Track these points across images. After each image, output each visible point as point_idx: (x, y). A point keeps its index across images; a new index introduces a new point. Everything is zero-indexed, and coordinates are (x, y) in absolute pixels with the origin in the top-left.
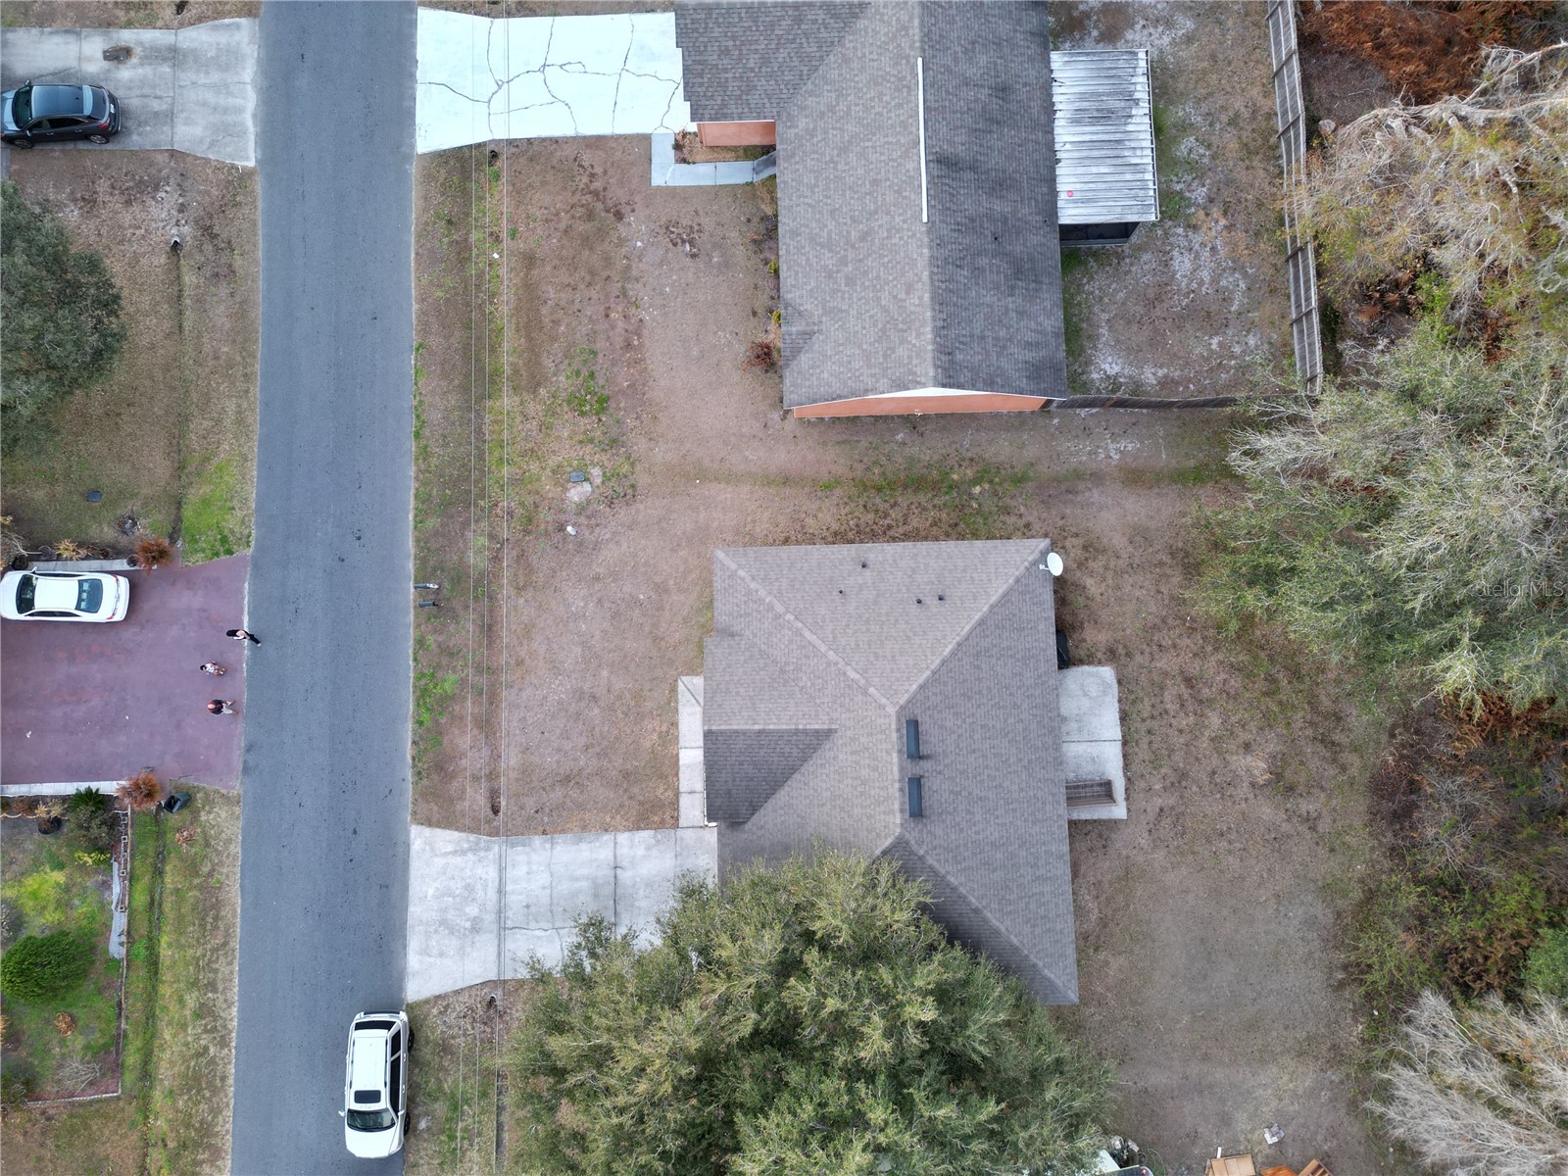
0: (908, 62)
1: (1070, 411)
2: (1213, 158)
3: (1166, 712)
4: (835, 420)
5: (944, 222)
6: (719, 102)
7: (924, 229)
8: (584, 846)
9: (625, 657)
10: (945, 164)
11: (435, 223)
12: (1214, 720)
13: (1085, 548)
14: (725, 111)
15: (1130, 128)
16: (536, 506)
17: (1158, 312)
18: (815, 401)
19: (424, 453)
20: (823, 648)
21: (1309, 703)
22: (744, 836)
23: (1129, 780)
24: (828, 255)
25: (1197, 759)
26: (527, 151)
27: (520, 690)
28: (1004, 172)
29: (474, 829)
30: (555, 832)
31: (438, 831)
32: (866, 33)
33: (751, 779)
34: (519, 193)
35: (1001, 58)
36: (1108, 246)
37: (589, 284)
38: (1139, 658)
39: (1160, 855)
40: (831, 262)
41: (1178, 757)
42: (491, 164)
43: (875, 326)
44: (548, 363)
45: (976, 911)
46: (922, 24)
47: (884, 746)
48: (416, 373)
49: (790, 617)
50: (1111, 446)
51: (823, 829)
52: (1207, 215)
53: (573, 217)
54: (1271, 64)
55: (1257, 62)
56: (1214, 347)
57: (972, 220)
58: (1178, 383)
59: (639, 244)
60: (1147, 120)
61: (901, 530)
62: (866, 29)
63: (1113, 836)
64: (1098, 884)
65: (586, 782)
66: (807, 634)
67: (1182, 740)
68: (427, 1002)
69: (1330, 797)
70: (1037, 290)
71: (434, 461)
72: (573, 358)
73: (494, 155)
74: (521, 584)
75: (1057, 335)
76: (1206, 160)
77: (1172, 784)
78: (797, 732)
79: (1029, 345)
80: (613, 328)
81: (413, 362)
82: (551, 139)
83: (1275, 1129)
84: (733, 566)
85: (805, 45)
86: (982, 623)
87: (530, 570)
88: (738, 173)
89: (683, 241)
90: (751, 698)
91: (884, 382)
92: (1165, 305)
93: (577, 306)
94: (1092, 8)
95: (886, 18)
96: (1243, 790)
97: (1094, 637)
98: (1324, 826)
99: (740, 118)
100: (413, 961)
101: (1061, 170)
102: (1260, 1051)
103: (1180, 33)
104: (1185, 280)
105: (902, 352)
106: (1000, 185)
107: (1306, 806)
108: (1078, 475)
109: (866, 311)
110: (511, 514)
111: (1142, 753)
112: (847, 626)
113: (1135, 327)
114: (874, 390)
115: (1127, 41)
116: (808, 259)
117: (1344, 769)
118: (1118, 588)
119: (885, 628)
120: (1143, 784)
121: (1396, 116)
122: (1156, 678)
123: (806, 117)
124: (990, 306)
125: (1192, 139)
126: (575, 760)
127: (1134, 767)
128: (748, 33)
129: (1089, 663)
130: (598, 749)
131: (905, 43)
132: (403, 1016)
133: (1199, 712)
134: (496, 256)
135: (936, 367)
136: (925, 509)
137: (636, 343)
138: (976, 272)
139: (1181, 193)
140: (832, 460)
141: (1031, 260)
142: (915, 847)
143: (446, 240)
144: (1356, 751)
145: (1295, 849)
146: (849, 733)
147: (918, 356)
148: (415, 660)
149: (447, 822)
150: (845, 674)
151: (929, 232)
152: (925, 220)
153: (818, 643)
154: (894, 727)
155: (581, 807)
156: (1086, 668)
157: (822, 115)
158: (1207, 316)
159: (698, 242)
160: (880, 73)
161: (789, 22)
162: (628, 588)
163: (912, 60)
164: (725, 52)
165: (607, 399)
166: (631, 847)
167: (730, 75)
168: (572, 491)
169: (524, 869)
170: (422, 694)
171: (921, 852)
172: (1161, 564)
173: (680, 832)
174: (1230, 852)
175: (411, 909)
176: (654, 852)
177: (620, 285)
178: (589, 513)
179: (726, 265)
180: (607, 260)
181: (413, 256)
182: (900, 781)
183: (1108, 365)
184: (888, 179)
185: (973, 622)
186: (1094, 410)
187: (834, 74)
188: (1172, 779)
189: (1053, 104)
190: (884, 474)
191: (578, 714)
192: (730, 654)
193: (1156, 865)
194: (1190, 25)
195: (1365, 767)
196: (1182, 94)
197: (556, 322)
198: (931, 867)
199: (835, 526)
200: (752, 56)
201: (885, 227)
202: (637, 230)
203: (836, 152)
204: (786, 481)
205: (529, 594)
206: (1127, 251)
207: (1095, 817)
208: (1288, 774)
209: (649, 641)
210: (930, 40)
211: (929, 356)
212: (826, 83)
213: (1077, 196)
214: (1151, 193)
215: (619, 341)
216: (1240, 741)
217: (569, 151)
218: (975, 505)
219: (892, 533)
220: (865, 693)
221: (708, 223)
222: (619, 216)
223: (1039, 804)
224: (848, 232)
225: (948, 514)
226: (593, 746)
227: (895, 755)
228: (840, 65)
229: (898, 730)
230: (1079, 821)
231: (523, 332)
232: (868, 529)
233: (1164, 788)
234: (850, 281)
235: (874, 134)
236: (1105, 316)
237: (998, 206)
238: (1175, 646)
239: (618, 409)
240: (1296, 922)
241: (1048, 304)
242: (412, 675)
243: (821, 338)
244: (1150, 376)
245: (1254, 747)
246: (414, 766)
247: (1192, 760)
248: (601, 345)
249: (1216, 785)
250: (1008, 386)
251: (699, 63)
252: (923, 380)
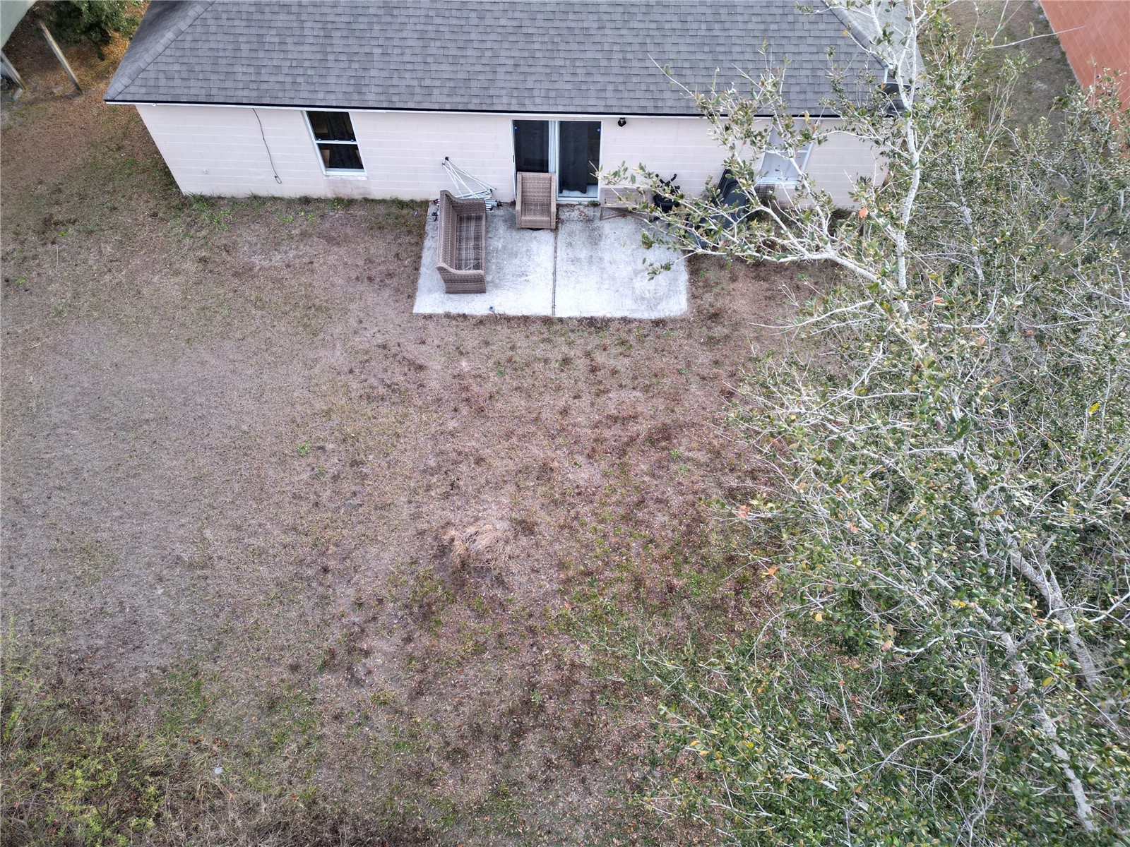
3: (603, 392)
12: (585, 474)
23: (481, 322)
25: (509, 435)
38: (705, 357)
41: (518, 402)
63: (387, 292)
67: (547, 414)
69: (394, 710)
77: (467, 389)
96: (436, 512)
98: (330, 687)
107: (382, 647)
111: (526, 346)
117: (456, 756)
120: (470, 342)
122: (668, 382)
127: (503, 331)
129: (693, 282)
133: (600, 448)
144: (497, 794)
145: (293, 613)
156: (684, 277)
174: (316, 477)
188: (475, 388)
193: (322, 353)
195: (454, 814)
207: (423, 270)
208: (459, 613)
216: (542, 517)
223: (453, 52)
230: (422, 249)
233: (459, 376)
240: (140, 601)
245: (524, 541)
247: (508, 425)
249: (455, 463)
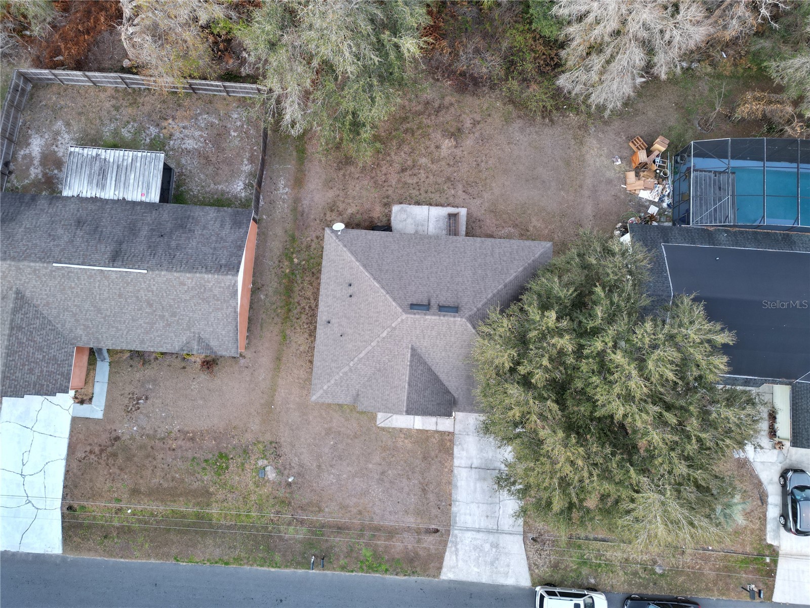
0: (54, 271)
1: (260, 209)
2: (135, 121)
3: (417, 183)
4: (249, 330)
5: (148, 262)
6: (60, 377)
7: (151, 273)
8: (459, 484)
9: (363, 454)
10: (116, 258)
11: (105, 546)
12: (423, 161)
13: (332, 211)
14: (65, 374)
15: (111, 160)
16: (275, 498)
17: (214, 159)
18: (237, 340)
19: (238, 560)
20: (370, 348)
21: (419, 115)
22: (461, 399)
23: (448, 205)
24: (157, 325)
25: (441, 171)
26: (71, 489)
27: (374, 513)
28: (125, 227)
29: (445, 544)
30: (451, 499)
31: (445, 563)
32: (34, 292)
33: (433, 392)
34: (95, 495)
35: (61, 222)
36: (175, 179)
37: (154, 459)
38: (390, 192)
39: (486, 196)
40: (161, 324)
41: (440, 180)
42: (75, 511)
43: (200, 304)
44: (196, 485)
45: (505, 286)
46: (35, 261)
47: (422, 322)
48: (191, 562)
49: (351, 364)
50: (281, 191)
51: (460, 358)
52: (165, 128)
53: (114, 465)
54: (89, 86)
55: (86, 92)
56: (236, 134)
57: (150, 247)
58: (252, 154)
59: (135, 428)
60: (108, 151)
61: (312, 301)
62: (31, 292)
63: (474, 216)
64: (497, 226)
65: (426, 480)
66: (361, 355)
67: (432, 177)
68: (531, 575)
69: (464, 113)
70: (193, 218)
71: (243, 555)
72: (195, 471)
73: (70, 508)
74: (317, 509)
75: (218, 211)
76: (136, 125)
77: (452, 185)
78: (411, 366)
79: (222, 226)
80: (181, 447)
81: (184, 564)
82: (66, 474)
83: (614, 160)
84: (321, 392)
85: (35, 326)
86: (365, 266)
87: (310, 504)
88: (103, 369)
89: (138, 403)
90: (391, 388)
91: (232, 302)
92: (211, 155)
93: (165, 466)
94: (42, 171)
95: (27, 280)
96: (458, 152)
97: (377, 213)
98: (478, 118)
99: (71, 366)
100: (510, 581)
101: (129, 198)
102: (579, 161)
103: (64, 128)
104: (199, 143)
105: (216, 291)
106: (133, 230)
107: (468, 124)
108: (294, 210)
109: (191, 307)
110: (278, 512)
111: (436, 197)
112: (359, 334)
113: (220, 172)
114: (235, 308)
115: (63, 156)
116: (158, 336)
117: (452, 104)
118: (354, 198)
119: (362, 315)
120: (451, 199)
121: (127, 30)
122: (401, 186)
123: (76, 329)
124: (198, 243)
125: (123, 130)
126: (414, 486)
127: (443, 202)
128: (22, 357)
129: (390, 216)
130: (410, 473)
131: (43, 272)
132: (538, 589)
133: (419, 167)
134: (129, 511)
135: (227, 274)
136: (303, 288)
137: (191, 435)
138: (178, 247)
139: (151, 140)
140: (270, 334)
141: (176, 219)
142: (473, 312)
143: (116, 540)
144: (444, 98)
145: (488, 132)
146: (414, 339)
147: (219, 283)
148: (352, 571)
149: (439, 558)
150: (384, 338)
151: (152, 270)
152: (146, 271)
153: (367, 350)
154: (413, 316)
155: (439, 484)
156: (392, 218)
157: (77, 321)
158: (219, 136)
159: (139, 395)
160: (58, 287)
161: (20, 333)
162: (326, 450)
163: (54, 269)
164: (31, 371)
165: (221, 454)
166: (462, 458)
167: (45, 369)
168: (269, 477)
169: (468, 517)
170: (371, 569)
171: (475, 309)
172: (344, 175)
173: (456, 432)
174: (487, 162)
175: (484, 581)
176: (465, 446)
177: (157, 441)
178: (283, 468)
179: (154, 381)
180: (142, 447)
181: (122, 560)
182: (440, 316)
183: (238, 188)
184: (120, 289)
185: (364, 271)
186: (261, 197)
187: (54, 312)
188: (450, 184)
189: (92, 198)
190: (281, 307)
191: (391, 482)
192: (367, 397)
193: (490, 197)
194: (60, 123)
195: (452, 95)
196: (97, 132)
197: (173, 479)
198: (483, 306)
199: (306, 335)
200: (36, 356)
201: (146, 293)
202: (127, 429)
203: (99, 315)
204: (278, 359)
205: (324, 505)
206: (179, 170)
207: (465, 223)
208: (452, 130)
209: (356, 440)
210: (44, 258)
211: (221, 277)
212: (59, 317)
213: (145, 191)
214: (149, 154)
215: (189, 444)
216: (434, 150)
217: (75, 464)
218: (304, 262)
219: (313, 306)
220: (395, 329)
221: (129, 389)
222: (117, 439)
223: (457, 249)
224: (146, 313)
225: (307, 276)
226: (408, 475)
227: (427, 317)
228: (50, 308)
229: (415, 314)
231: (176, 499)
232: (310, 318)
233: (454, 189)
234: (174, 314)
235: (93, 293)
236: (212, 186)
237: (144, 232)
238: (385, 174)
239: (227, 448)
240: (521, 137)
241: (201, 214)
242: (360, 574)
243: (202, 333)
244: (247, 168)
245: (438, 144)
246: (409, 575)
247: (442, 174)
248: (190, 454)
249: (454, 164)
250: (243, 239)
251: (35, 385)
252: (233, 282)
